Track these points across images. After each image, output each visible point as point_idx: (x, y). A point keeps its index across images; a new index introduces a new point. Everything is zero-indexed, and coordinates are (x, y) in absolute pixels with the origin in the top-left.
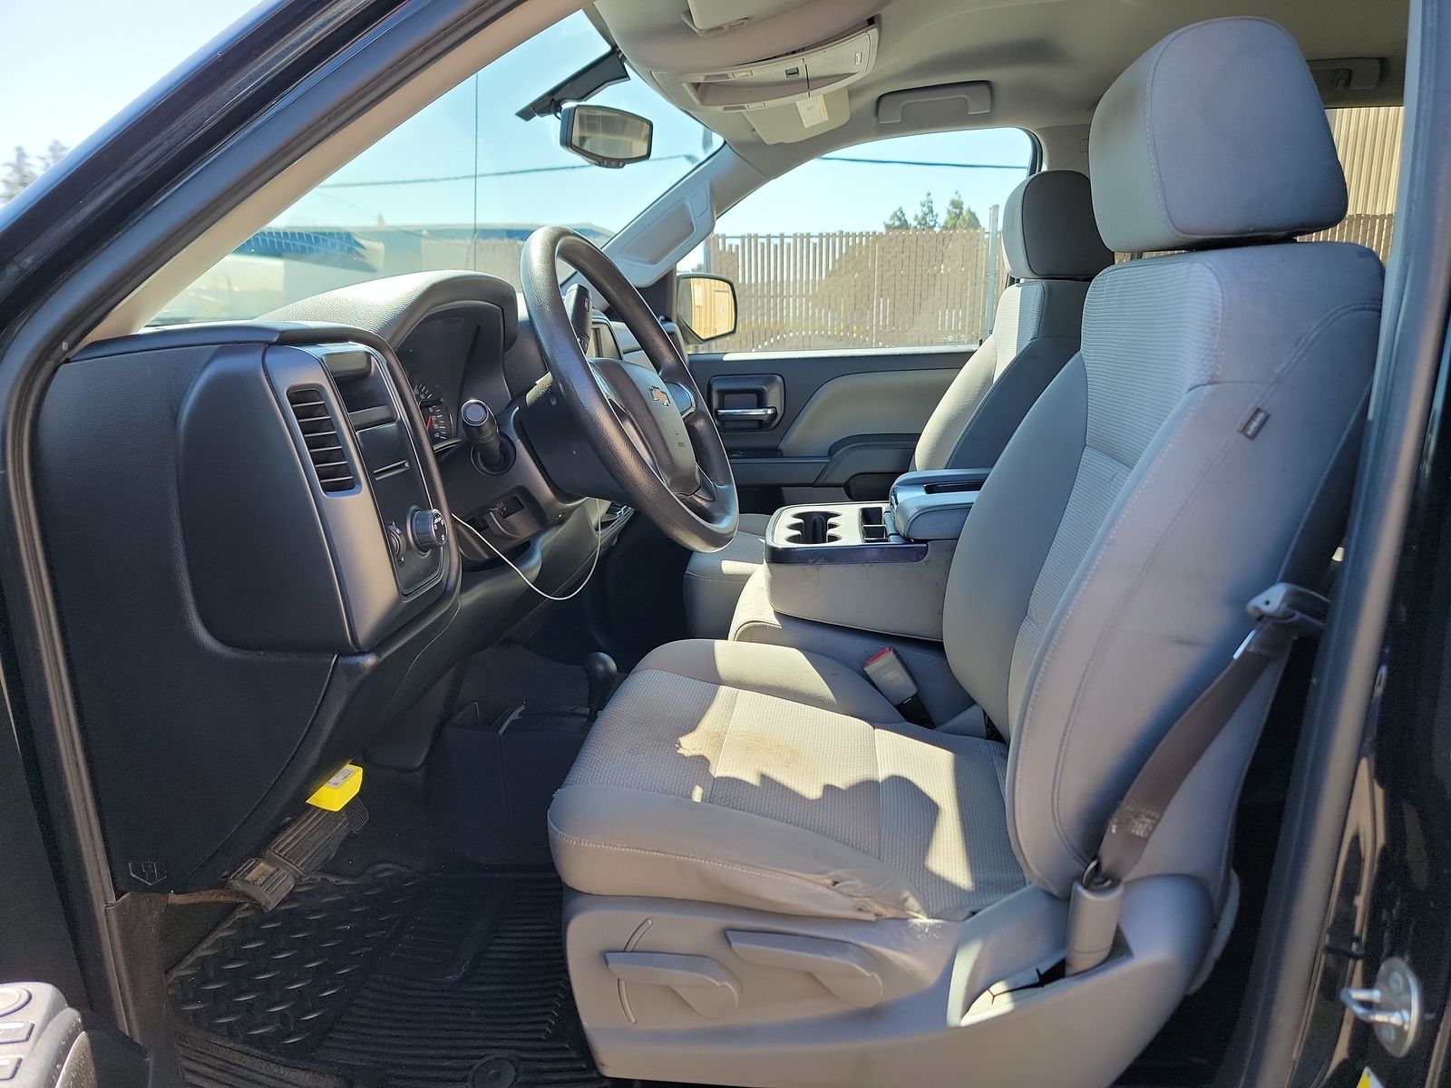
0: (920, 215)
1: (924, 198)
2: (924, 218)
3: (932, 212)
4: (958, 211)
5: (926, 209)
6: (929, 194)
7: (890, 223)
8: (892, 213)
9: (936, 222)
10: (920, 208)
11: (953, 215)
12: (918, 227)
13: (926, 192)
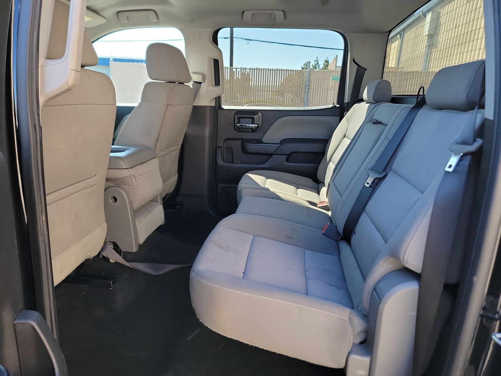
0: (314, 65)
1: (316, 59)
2: (315, 66)
3: (318, 64)
4: (327, 64)
5: (316, 63)
6: (317, 58)
7: (303, 67)
8: (304, 63)
9: (319, 67)
10: (314, 62)
11: (325, 65)
12: (313, 69)
13: (317, 57)
